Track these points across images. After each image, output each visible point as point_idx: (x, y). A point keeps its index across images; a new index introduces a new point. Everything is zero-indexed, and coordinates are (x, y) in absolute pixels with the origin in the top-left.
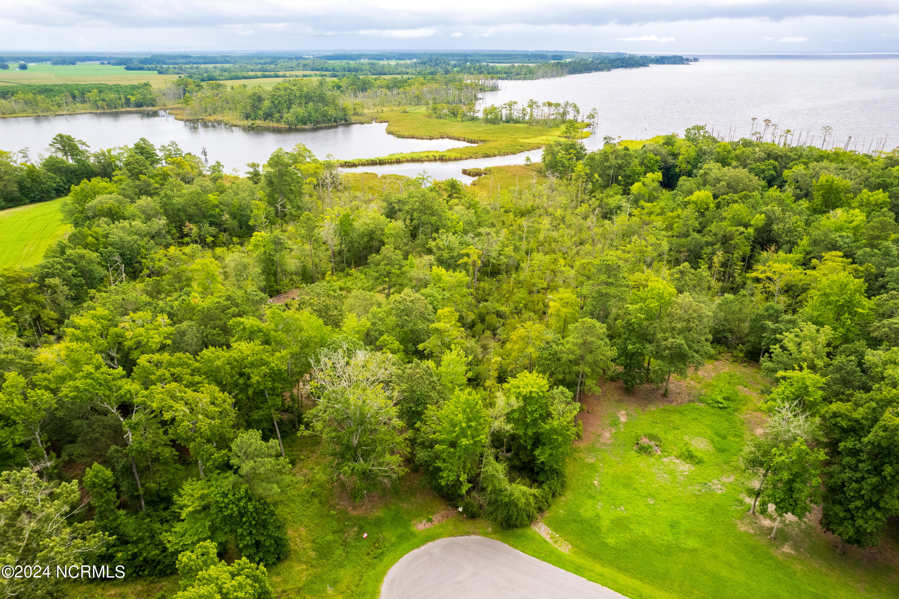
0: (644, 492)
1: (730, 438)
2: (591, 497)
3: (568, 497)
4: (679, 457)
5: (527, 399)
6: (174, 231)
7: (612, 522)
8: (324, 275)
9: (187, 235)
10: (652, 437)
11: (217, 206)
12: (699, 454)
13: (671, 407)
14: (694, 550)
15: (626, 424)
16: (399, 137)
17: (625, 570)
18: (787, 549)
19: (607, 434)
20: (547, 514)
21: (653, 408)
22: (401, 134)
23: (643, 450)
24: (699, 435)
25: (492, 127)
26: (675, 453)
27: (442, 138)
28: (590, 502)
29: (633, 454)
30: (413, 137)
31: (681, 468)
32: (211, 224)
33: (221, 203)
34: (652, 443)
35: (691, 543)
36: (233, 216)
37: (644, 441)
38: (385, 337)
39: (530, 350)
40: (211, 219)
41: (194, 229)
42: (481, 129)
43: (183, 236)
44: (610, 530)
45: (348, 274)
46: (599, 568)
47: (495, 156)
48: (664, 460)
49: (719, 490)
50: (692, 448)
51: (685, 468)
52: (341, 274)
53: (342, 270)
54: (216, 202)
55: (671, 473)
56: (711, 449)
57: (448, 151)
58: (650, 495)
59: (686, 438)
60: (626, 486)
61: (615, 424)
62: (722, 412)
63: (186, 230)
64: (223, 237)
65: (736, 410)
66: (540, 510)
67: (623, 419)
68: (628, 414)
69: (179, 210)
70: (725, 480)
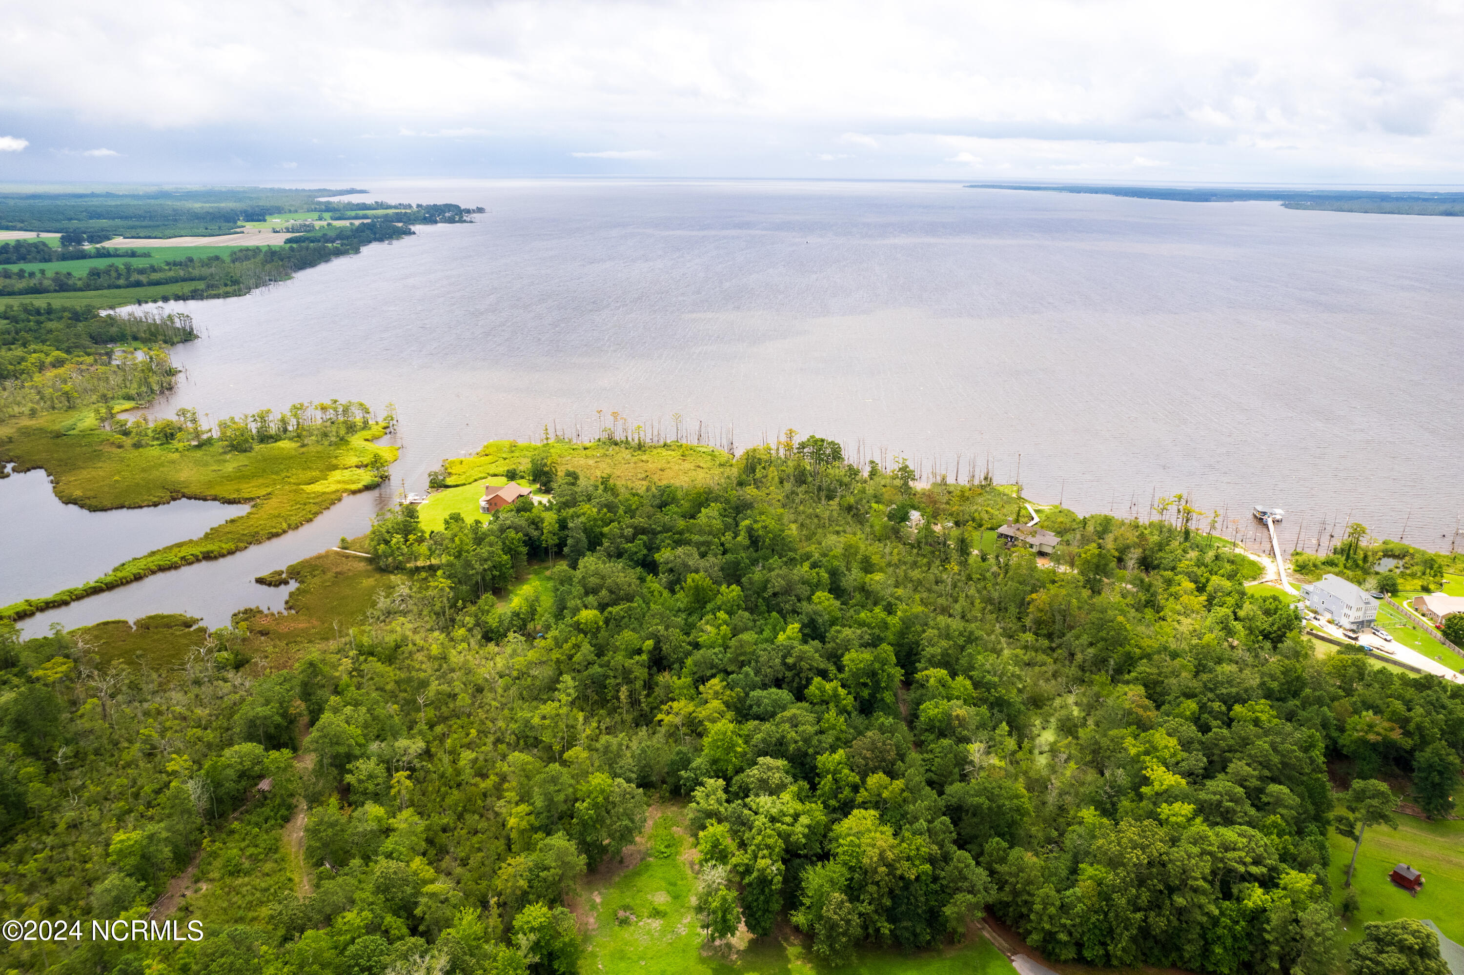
0: (635, 958)
1: (679, 883)
4: (650, 917)
5: (540, 930)
8: (200, 844)
10: (626, 908)
12: (662, 908)
13: (629, 871)
15: (602, 903)
16: (97, 509)
19: (592, 920)
21: (616, 879)
22: (91, 503)
23: (624, 922)
24: (657, 890)
25: (242, 458)
26: (646, 914)
27: (174, 499)
29: (617, 928)
31: (654, 925)
34: (628, 914)
37: (621, 914)
42: (229, 467)
45: (232, 832)
47: (285, 532)
48: (641, 924)
49: (683, 931)
50: (656, 905)
51: (656, 924)
52: (224, 836)
53: (221, 828)
55: (649, 933)
56: (669, 899)
58: (641, 958)
59: (649, 897)
60: (622, 958)
61: (594, 907)
62: (668, 861)
65: (677, 853)
67: (598, 900)
68: (600, 893)
70: (685, 921)
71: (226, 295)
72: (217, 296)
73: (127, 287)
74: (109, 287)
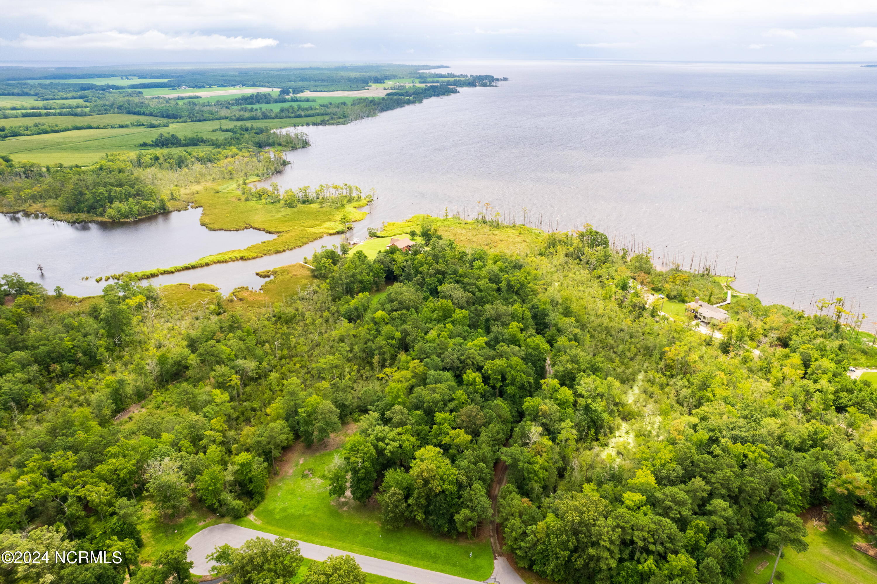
0: (298, 495)
2: (275, 501)
3: (266, 501)
5: (242, 465)
6: (44, 371)
7: (281, 510)
8: (151, 391)
9: (53, 372)
10: (311, 470)
11: (72, 348)
13: (325, 452)
14: (309, 515)
15: (302, 464)
16: (211, 229)
17: (280, 527)
18: (345, 509)
19: (291, 471)
20: (255, 510)
21: (317, 454)
22: (212, 226)
23: (304, 476)
25: (289, 211)
26: (318, 476)
27: (247, 228)
28: (274, 503)
29: (300, 478)
30: (222, 230)
31: (318, 481)
32: (70, 362)
33: (74, 346)
34: (309, 472)
35: (308, 513)
36: (85, 353)
37: (306, 472)
38: (182, 442)
39: (248, 441)
40: (69, 358)
41: (57, 367)
42: (280, 215)
43: (49, 372)
44: (279, 512)
45: (167, 390)
46: (270, 528)
47: (284, 251)
48: (312, 479)
51: (320, 481)
52: (163, 390)
53: (163, 386)
54: (72, 346)
55: (313, 485)
57: (249, 249)
58: (300, 496)
60: (291, 494)
61: (297, 465)
63: (51, 369)
64: (79, 369)
66: (251, 510)
67: (301, 462)
68: (305, 459)
69: (45, 356)
71: (338, 124)
72: (333, 124)
73: (295, 117)
74: (286, 117)
